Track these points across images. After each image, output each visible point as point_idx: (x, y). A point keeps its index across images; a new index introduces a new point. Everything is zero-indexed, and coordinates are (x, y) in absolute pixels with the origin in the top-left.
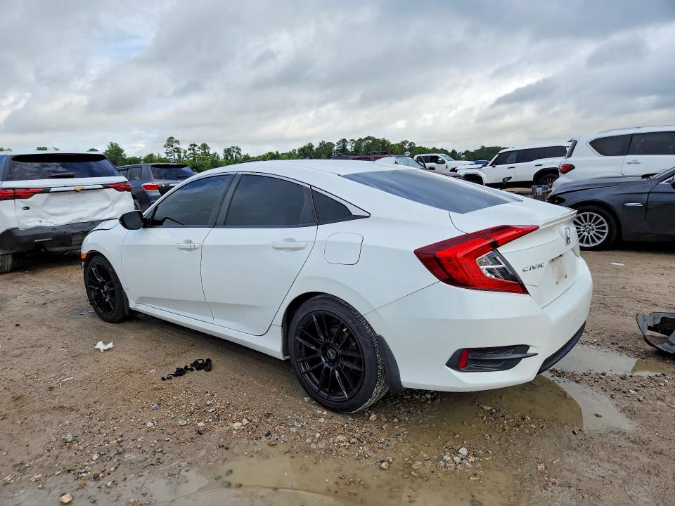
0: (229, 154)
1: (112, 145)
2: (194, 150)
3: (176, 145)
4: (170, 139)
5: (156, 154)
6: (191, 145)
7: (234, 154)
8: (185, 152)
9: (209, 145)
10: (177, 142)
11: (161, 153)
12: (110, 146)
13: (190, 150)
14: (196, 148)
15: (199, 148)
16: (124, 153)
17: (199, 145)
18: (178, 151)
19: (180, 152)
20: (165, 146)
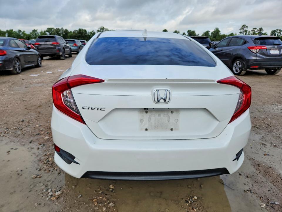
0: (274, 33)
1: (216, 29)
2: (254, 31)
3: (245, 29)
4: (244, 25)
5: (234, 33)
6: (254, 29)
7: (277, 33)
8: (250, 32)
9: (263, 29)
10: (247, 27)
11: (237, 33)
12: (215, 29)
13: (252, 31)
14: (256, 30)
15: (258, 30)
16: (220, 32)
17: (258, 29)
18: (246, 31)
19: (247, 32)
20: (240, 29)
